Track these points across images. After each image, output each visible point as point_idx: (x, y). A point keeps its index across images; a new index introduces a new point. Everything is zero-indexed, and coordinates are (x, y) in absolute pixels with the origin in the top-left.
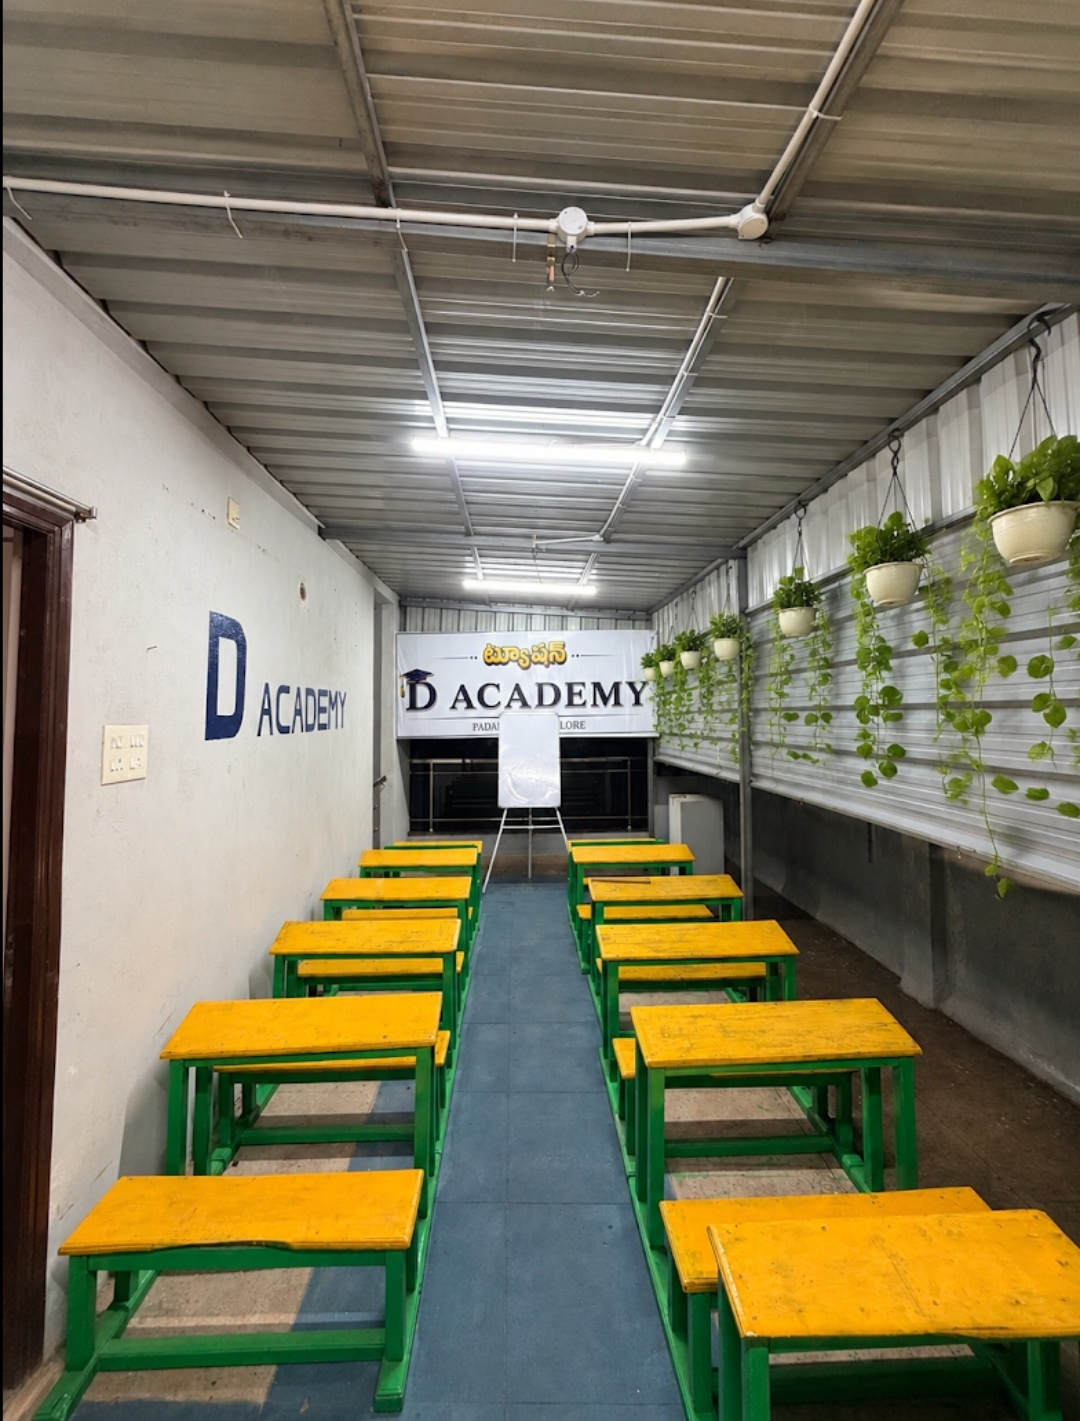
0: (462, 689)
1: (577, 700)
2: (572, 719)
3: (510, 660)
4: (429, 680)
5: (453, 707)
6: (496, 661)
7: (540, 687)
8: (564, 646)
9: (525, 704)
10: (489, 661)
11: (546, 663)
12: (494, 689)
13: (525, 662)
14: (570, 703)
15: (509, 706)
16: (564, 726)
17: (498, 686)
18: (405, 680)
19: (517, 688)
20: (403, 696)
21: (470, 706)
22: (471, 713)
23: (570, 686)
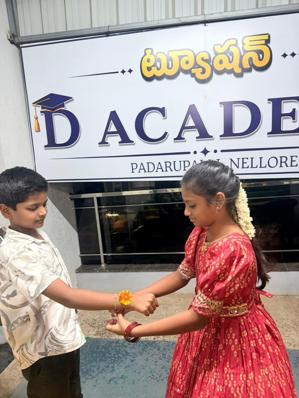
0: (114, 117)
1: (287, 124)
2: (278, 153)
3: (181, 70)
4: (68, 106)
5: (103, 142)
6: (159, 74)
7: (228, 108)
8: (268, 41)
9: (204, 134)
10: (149, 74)
11: (238, 70)
12: (158, 115)
13: (204, 72)
14: (276, 129)
15: (179, 138)
16: (264, 163)
17: (162, 111)
18: (39, 109)
19: (192, 111)
20: (39, 130)
21: (125, 140)
22: (127, 149)
23: (277, 103)
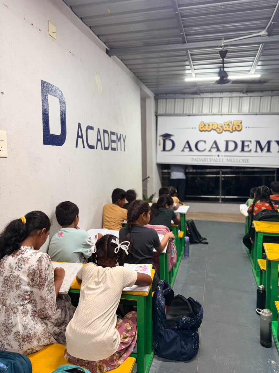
0: (188, 142)
1: (246, 149)
2: (243, 158)
3: (212, 129)
4: (172, 138)
5: (183, 150)
6: (205, 130)
7: (227, 142)
8: (241, 123)
9: (218, 150)
10: (201, 130)
11: (231, 131)
12: (203, 143)
13: (220, 130)
14: (243, 150)
15: (210, 151)
16: (238, 161)
17: (205, 142)
18: (161, 138)
19: (215, 142)
20: (160, 145)
21: (191, 150)
22: (191, 153)
23: (243, 142)
